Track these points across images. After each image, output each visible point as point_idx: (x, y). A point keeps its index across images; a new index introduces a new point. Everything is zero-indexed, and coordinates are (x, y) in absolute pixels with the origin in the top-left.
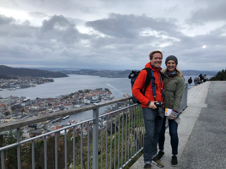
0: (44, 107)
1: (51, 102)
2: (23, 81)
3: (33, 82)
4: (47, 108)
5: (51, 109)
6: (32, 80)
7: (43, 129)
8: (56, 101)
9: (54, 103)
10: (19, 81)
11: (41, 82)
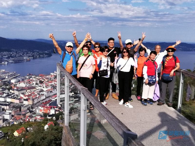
0: (34, 85)
1: (44, 79)
2: (17, 54)
3: (29, 56)
4: (37, 86)
5: (42, 87)
6: (27, 53)
7: (28, 111)
8: (49, 78)
9: (46, 80)
10: (13, 55)
11: (37, 56)
